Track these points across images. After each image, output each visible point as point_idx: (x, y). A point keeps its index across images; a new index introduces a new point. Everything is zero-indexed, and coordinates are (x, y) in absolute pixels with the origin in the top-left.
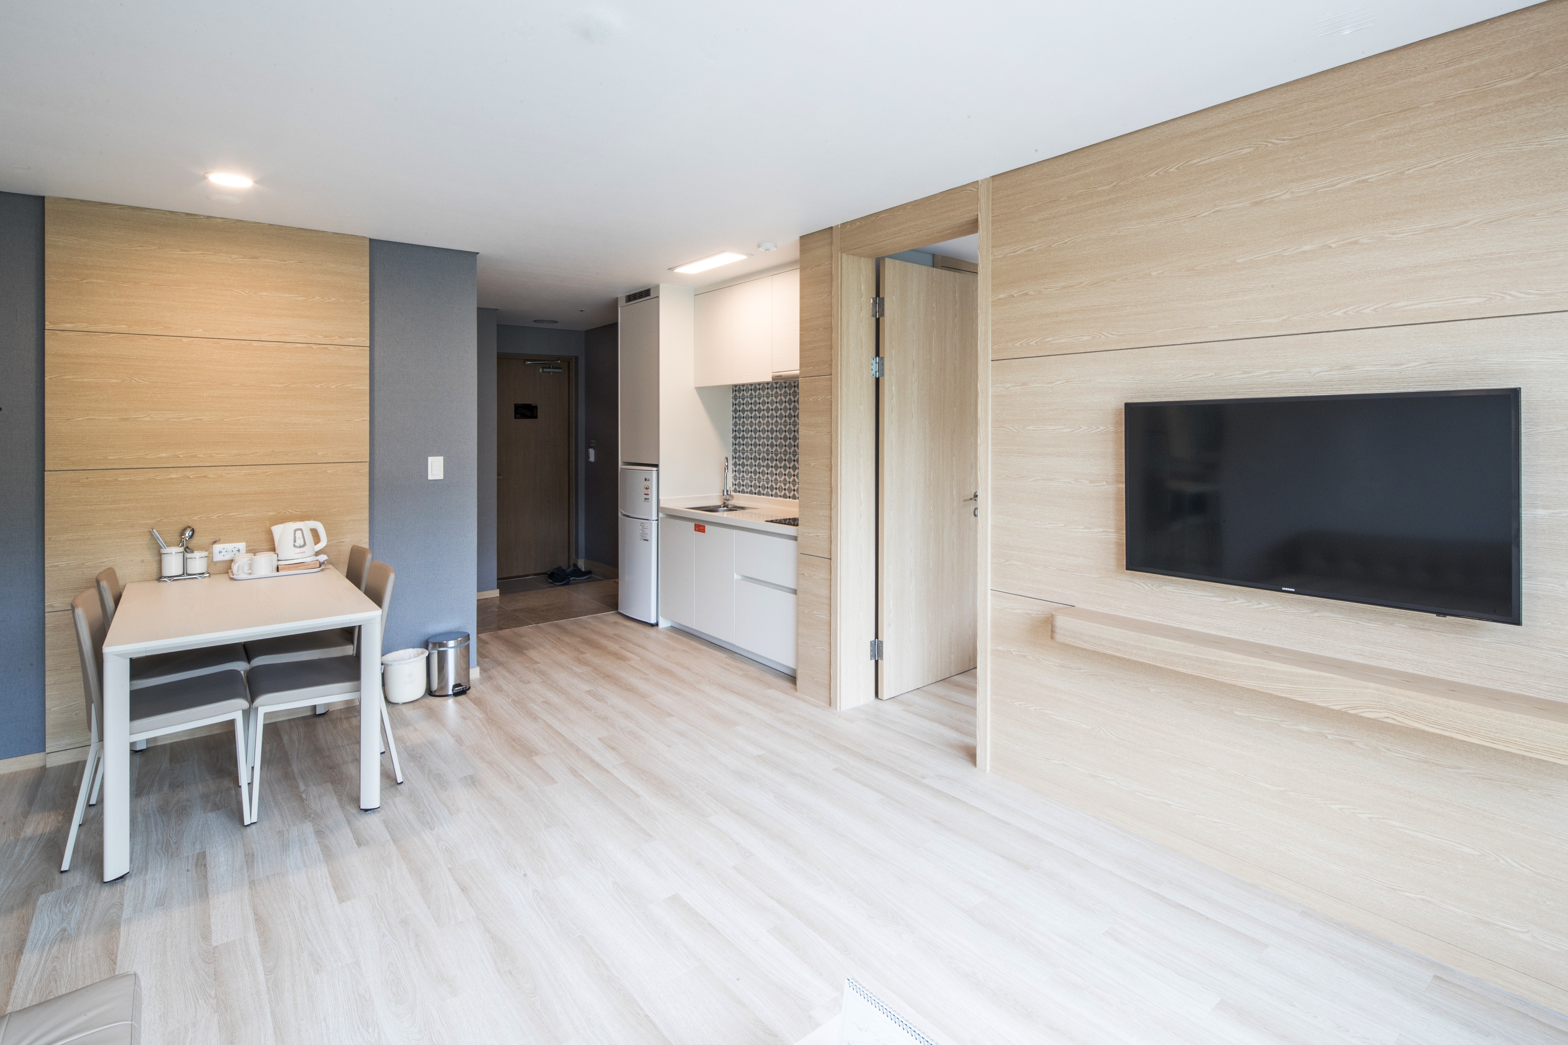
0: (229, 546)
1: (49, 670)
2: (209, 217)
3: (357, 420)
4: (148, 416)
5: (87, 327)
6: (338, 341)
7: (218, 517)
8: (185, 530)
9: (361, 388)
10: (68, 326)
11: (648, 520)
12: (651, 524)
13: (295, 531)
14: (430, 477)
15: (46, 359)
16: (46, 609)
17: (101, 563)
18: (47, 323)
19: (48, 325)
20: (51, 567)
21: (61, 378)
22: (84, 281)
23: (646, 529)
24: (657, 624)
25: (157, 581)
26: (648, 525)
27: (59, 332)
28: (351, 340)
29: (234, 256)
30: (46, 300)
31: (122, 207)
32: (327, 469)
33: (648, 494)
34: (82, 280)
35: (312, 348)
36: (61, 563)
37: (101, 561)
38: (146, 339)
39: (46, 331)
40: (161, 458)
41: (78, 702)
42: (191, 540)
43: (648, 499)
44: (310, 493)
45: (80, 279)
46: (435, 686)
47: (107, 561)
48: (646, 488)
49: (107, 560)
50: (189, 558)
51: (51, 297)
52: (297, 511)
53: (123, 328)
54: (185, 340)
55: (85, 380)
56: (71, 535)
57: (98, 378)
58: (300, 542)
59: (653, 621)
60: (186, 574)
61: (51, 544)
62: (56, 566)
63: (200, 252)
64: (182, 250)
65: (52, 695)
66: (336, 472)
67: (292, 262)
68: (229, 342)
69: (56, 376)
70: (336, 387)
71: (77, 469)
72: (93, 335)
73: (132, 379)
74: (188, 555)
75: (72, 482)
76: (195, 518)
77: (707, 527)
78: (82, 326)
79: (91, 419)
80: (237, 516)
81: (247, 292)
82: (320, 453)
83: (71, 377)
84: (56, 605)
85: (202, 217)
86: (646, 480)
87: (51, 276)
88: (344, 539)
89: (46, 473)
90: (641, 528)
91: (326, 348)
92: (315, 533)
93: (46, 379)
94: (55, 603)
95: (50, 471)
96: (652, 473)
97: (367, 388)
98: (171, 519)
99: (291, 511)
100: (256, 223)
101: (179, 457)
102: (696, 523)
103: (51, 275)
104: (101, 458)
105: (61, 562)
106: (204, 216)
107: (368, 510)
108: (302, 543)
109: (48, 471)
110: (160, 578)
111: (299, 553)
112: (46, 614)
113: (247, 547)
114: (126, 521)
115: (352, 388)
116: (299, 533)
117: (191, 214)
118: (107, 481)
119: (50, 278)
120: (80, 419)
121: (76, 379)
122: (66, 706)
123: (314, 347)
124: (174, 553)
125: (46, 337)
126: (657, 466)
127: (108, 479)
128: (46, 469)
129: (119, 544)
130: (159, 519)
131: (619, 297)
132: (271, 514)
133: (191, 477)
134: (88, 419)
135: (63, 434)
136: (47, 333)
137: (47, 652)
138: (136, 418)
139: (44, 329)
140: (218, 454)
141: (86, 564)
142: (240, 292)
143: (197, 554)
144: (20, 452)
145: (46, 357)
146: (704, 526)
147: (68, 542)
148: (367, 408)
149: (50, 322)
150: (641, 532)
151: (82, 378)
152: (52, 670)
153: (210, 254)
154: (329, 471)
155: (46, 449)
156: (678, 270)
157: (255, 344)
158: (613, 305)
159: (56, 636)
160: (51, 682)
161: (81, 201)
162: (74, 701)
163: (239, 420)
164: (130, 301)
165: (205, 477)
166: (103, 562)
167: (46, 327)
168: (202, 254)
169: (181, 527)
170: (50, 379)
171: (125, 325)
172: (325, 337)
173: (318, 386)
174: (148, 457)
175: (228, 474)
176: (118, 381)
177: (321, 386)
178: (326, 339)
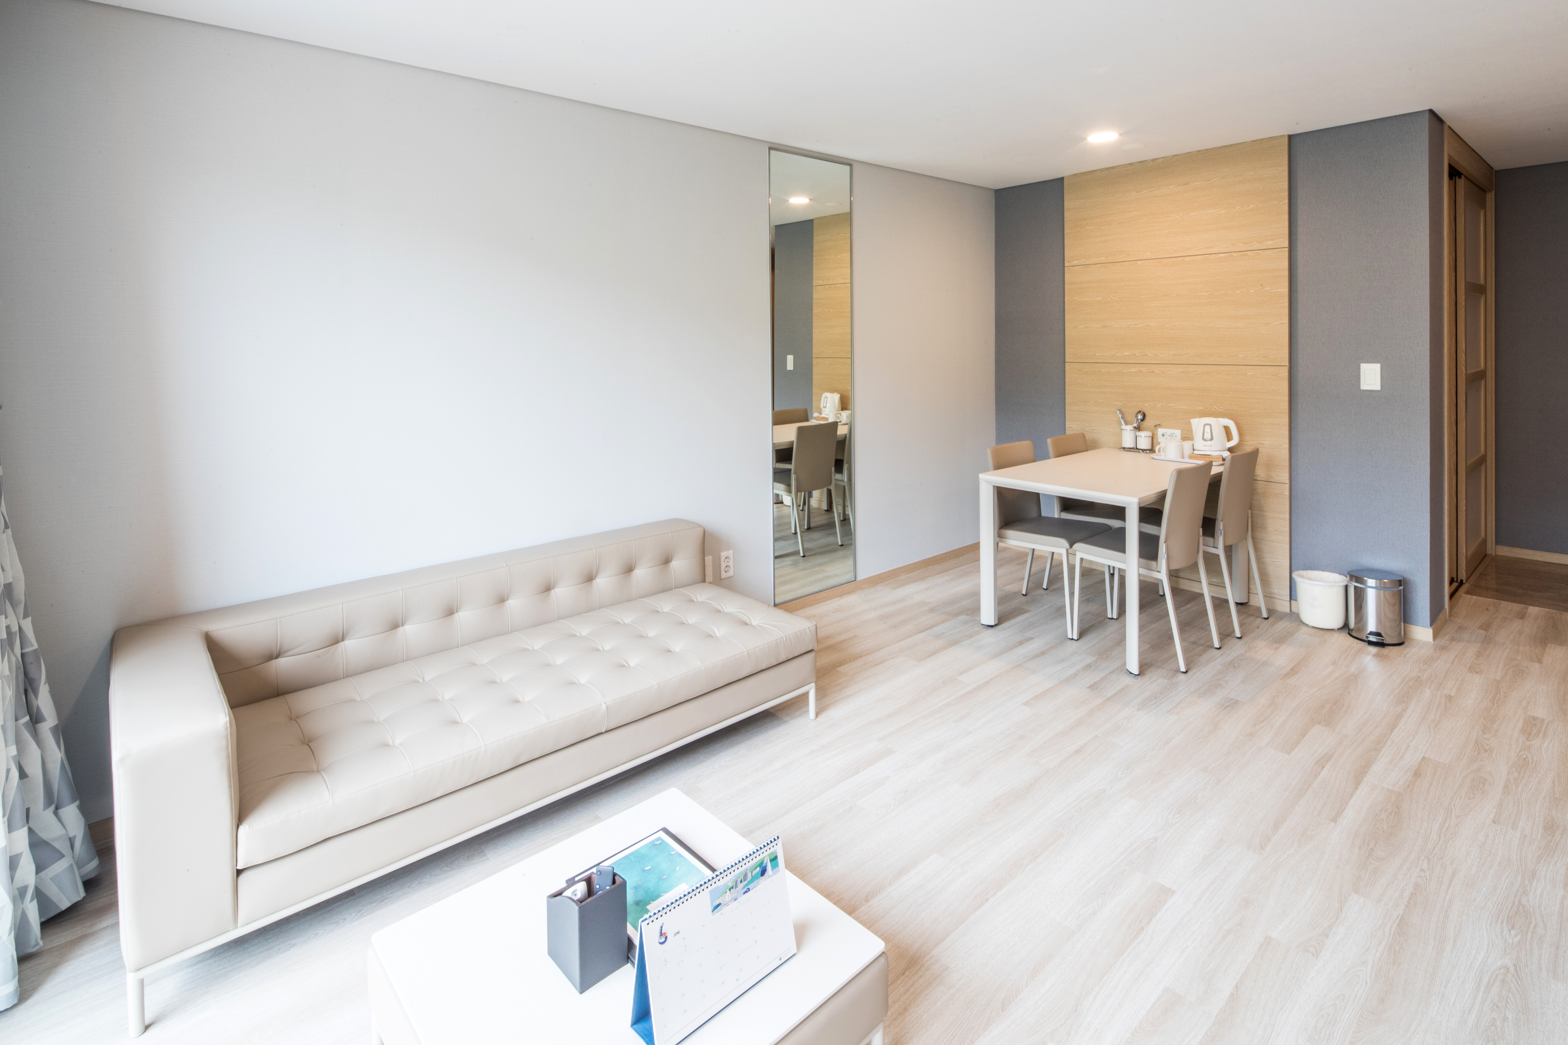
0: (1168, 431)
2: (1154, 160)
3: (1275, 323)
4: (1117, 324)
5: (1085, 261)
6: (1257, 246)
7: (1163, 406)
8: (1139, 413)
9: (1280, 290)
10: (1076, 262)
13: (1205, 425)
14: (1364, 387)
18: (1066, 262)
19: (1066, 264)
21: (1072, 299)
22: (1083, 229)
25: (1115, 448)
27: (1071, 268)
28: (1269, 244)
29: (1171, 187)
30: (1065, 246)
31: (1102, 170)
32: (1247, 371)
35: (1233, 256)
37: (1093, 428)
38: (1116, 265)
40: (1126, 356)
42: (1143, 422)
44: (1231, 392)
45: (1081, 228)
46: (1352, 624)
47: (1096, 429)
50: (1139, 436)
51: (1067, 243)
52: (1220, 408)
53: (1103, 259)
54: (1139, 263)
55: (1084, 299)
56: (1078, 408)
57: (1091, 297)
58: (1208, 436)
60: (1135, 448)
61: (1069, 412)
63: (1148, 190)
64: (1137, 192)
66: (1256, 374)
67: (1216, 179)
68: (1168, 260)
69: (1070, 298)
70: (1255, 291)
71: (1080, 361)
72: (1089, 266)
73: (1108, 296)
74: (1139, 433)
75: (1081, 370)
76: (1147, 405)
78: (1082, 261)
80: (1175, 407)
81: (1181, 215)
82: (1240, 356)
83: (1077, 298)
85: (1150, 161)
87: (1068, 230)
88: (1264, 441)
89: (1066, 364)
91: (1246, 255)
92: (1227, 429)
93: (1065, 301)
95: (1067, 362)
97: (1286, 290)
98: (1132, 404)
99: (1216, 407)
100: (1187, 153)
101: (1136, 355)
104: (1092, 354)
106: (1150, 160)
108: (1210, 437)
110: (1119, 448)
111: (1207, 446)
114: (1106, 401)
116: (1208, 428)
117: (1142, 162)
118: (1096, 372)
120: (1082, 326)
121: (1080, 298)
123: (1235, 255)
124: (1130, 430)
125: (1065, 271)
127: (1096, 370)
128: (1066, 360)
129: (1102, 418)
130: (1125, 403)
132: (1200, 408)
133: (1144, 371)
134: (1086, 327)
135: (1073, 338)
136: (1066, 269)
138: (1111, 325)
139: (1064, 266)
140: (1161, 354)
141: (1086, 429)
142: (1177, 216)
143: (1144, 434)
145: (1065, 286)
148: (1286, 311)
153: (1154, 190)
154: (1249, 374)
155: (1066, 347)
157: (1187, 259)
161: (1081, 173)
163: (1176, 325)
164: (1107, 238)
165: (1153, 372)
168: (1149, 191)
169: (1137, 411)
170: (1067, 300)
172: (1245, 244)
173: (1238, 292)
174: (1117, 355)
175: (1168, 371)
176: (1100, 298)
177: (1241, 292)
178: (1246, 245)
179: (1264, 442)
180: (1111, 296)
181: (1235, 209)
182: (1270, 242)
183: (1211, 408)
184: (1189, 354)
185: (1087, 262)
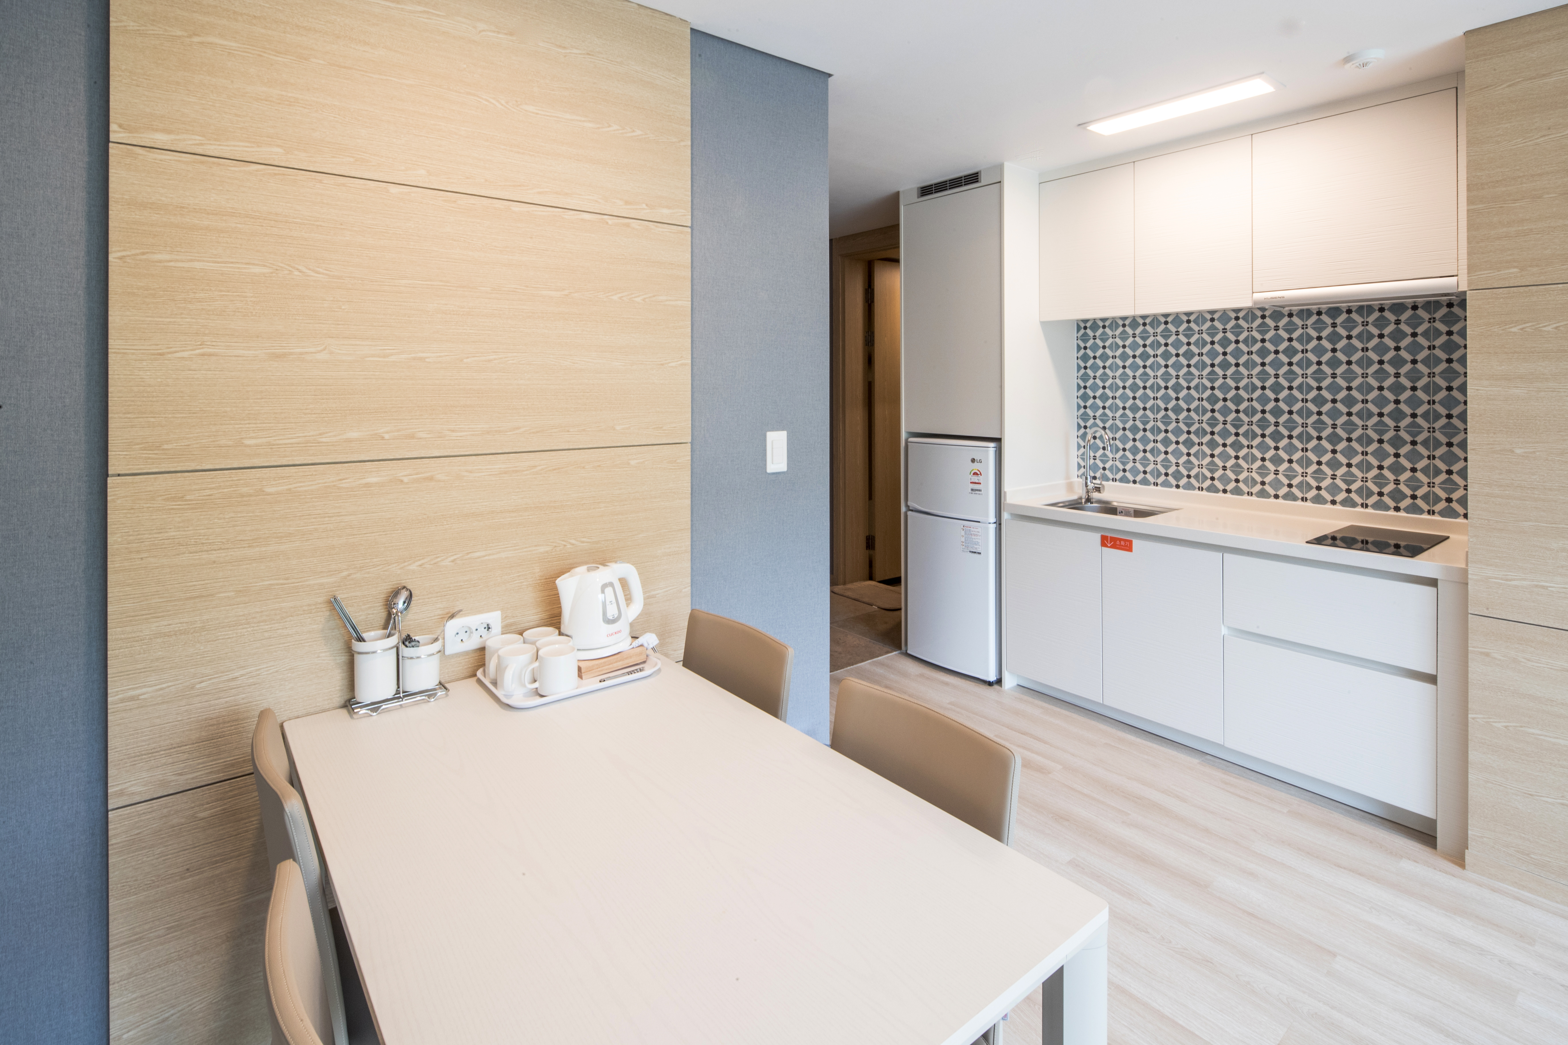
0: (474, 621)
1: (117, 947)
4: (324, 349)
5: (202, 144)
6: (645, 214)
7: (453, 561)
8: (396, 593)
9: (680, 303)
10: (160, 138)
11: (979, 522)
12: (987, 529)
13: (603, 587)
14: (769, 469)
15: (110, 212)
16: (110, 801)
17: (229, 680)
18: (113, 127)
19: (115, 132)
20: (122, 701)
21: (144, 257)
22: (196, 39)
23: (977, 535)
24: (999, 682)
25: (344, 712)
26: (979, 530)
27: (140, 150)
28: (664, 213)
30: (112, 72)
32: (629, 457)
33: (980, 483)
34: (190, 36)
35: (605, 222)
36: (144, 690)
37: (231, 676)
38: (321, 182)
39: (111, 145)
40: (349, 441)
41: (180, 1008)
42: (408, 616)
43: (980, 490)
44: (603, 505)
45: (185, 34)
47: (242, 675)
48: (975, 474)
49: (242, 672)
50: (408, 658)
51: (123, 67)
52: (583, 542)
53: (275, 154)
54: (394, 189)
55: (197, 265)
56: (165, 623)
57: (225, 263)
58: (612, 610)
59: (992, 678)
60: (401, 694)
61: (121, 648)
62: (132, 698)
65: (125, 1003)
68: (473, 199)
69: (134, 252)
70: (644, 300)
71: (179, 469)
72: (214, 163)
73: (294, 267)
74: (406, 651)
75: (168, 499)
76: (411, 566)
77: (1136, 543)
78: (189, 142)
79: (210, 355)
80: (487, 558)
81: (503, 102)
83: (167, 257)
84: (134, 789)
86: (973, 461)
87: (124, 18)
89: (112, 479)
90: (964, 534)
91: (628, 225)
92: (623, 586)
93: (111, 258)
94: (132, 786)
95: (119, 475)
96: (988, 451)
97: (688, 304)
98: (368, 573)
99: (573, 541)
101: (383, 438)
102: (1103, 534)
103: (125, 15)
104: (230, 443)
105: (145, 686)
107: (689, 534)
109: (113, 475)
110: (350, 704)
111: (612, 634)
112: (111, 815)
113: (504, 618)
114: (281, 581)
115: (667, 303)
116: (609, 593)
118: (242, 496)
119: (121, 21)
120: (185, 354)
121: (177, 261)
122: (155, 1021)
123: (610, 222)
124: (379, 651)
125: (111, 159)
126: (998, 440)
127: (244, 490)
128: (111, 471)
129: (266, 634)
130: (345, 573)
131: (901, 190)
132: (542, 549)
133: (406, 480)
134: (203, 355)
135: (149, 389)
136: (113, 149)
137: (112, 903)
138: (301, 354)
139: (107, 141)
140: (453, 431)
141: (198, 686)
142: (491, 100)
143: (423, 651)
144: (49, 432)
145: (110, 207)
146: (1131, 542)
147: (159, 640)
149: (120, 126)
150: (963, 539)
151: (191, 261)
152: (125, 944)
153: (438, 15)
155: (111, 425)
156: (1092, 128)
157: (517, 208)
158: (893, 201)
159: (133, 863)
160: (121, 974)
162: (173, 1007)
163: (489, 361)
164: (290, 95)
165: (431, 479)
166: (233, 679)
167: (112, 137)
168: (424, 12)
169: (385, 588)
170: (120, 258)
171: (278, 146)
173: (615, 298)
174: (324, 440)
175: (471, 472)
176: (266, 270)
177: (620, 298)
178: (628, 207)
179: (653, 593)
180: (304, 269)
181: (611, 129)
182: (666, 211)
183: (565, 546)
184: (518, 428)
185: (211, 150)
